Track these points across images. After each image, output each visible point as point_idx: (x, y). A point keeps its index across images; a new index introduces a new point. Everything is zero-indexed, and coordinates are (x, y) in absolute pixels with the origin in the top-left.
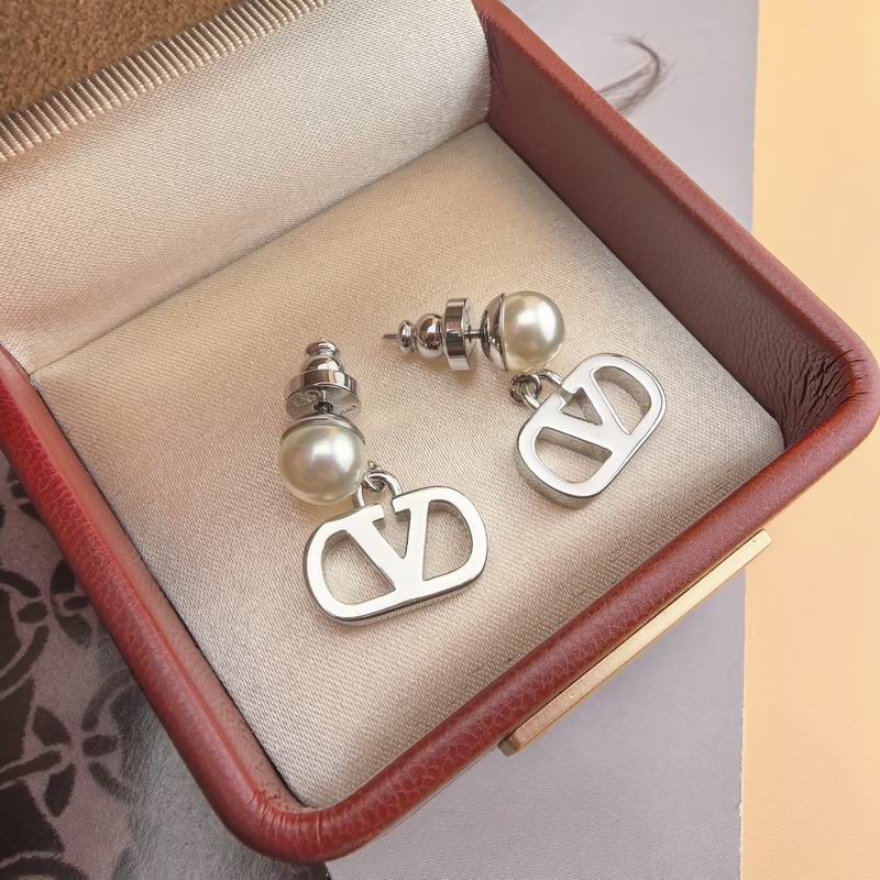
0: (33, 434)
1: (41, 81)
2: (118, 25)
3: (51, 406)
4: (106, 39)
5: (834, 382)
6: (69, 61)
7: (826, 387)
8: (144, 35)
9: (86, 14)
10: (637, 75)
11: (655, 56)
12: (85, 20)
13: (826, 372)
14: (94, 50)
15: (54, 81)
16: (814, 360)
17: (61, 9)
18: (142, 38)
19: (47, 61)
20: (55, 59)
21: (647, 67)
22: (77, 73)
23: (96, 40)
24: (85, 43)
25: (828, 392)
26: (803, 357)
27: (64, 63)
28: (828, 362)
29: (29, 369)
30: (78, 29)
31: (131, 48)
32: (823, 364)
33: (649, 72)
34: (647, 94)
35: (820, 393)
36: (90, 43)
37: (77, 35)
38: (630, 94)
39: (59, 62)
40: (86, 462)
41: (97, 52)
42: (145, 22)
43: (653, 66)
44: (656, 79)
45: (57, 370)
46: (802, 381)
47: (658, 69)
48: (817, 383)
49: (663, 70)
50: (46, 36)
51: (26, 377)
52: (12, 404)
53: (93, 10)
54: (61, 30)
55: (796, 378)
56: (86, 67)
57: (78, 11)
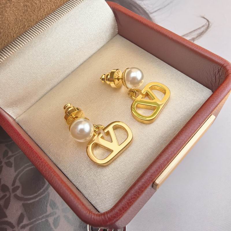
0: (16, 130)
1: (3, 42)
2: (19, 24)
3: (21, 126)
4: (17, 28)
5: (222, 74)
6: (9, 35)
7: (221, 75)
8: (26, 26)
9: (11, 22)
10: (203, 26)
11: (208, 21)
12: (11, 24)
13: (220, 71)
14: (15, 31)
15: (7, 41)
16: (216, 69)
17: (4, 22)
18: (26, 27)
19: (3, 36)
20: (6, 35)
21: (206, 24)
22: (12, 38)
23: (15, 29)
24: (12, 30)
25: (222, 77)
26: (213, 70)
27: (8, 36)
28: (220, 68)
29: (15, 118)
30: (9, 26)
31: (24, 30)
32: (218, 69)
33: (206, 25)
34: (206, 31)
35: (220, 78)
36: (13, 30)
37: (10, 28)
38: (201, 32)
39: (7, 36)
40: (33, 138)
41: (15, 32)
42: (26, 22)
43: (208, 23)
44: (208, 27)
45: (22, 117)
46: (214, 76)
47: (209, 24)
48: (218, 75)
49: (210, 24)
50: (2, 29)
51: (14, 120)
52: (10, 124)
53: (12, 21)
54: (5, 27)
55: (212, 76)
56: (14, 36)
57: (8, 22)
